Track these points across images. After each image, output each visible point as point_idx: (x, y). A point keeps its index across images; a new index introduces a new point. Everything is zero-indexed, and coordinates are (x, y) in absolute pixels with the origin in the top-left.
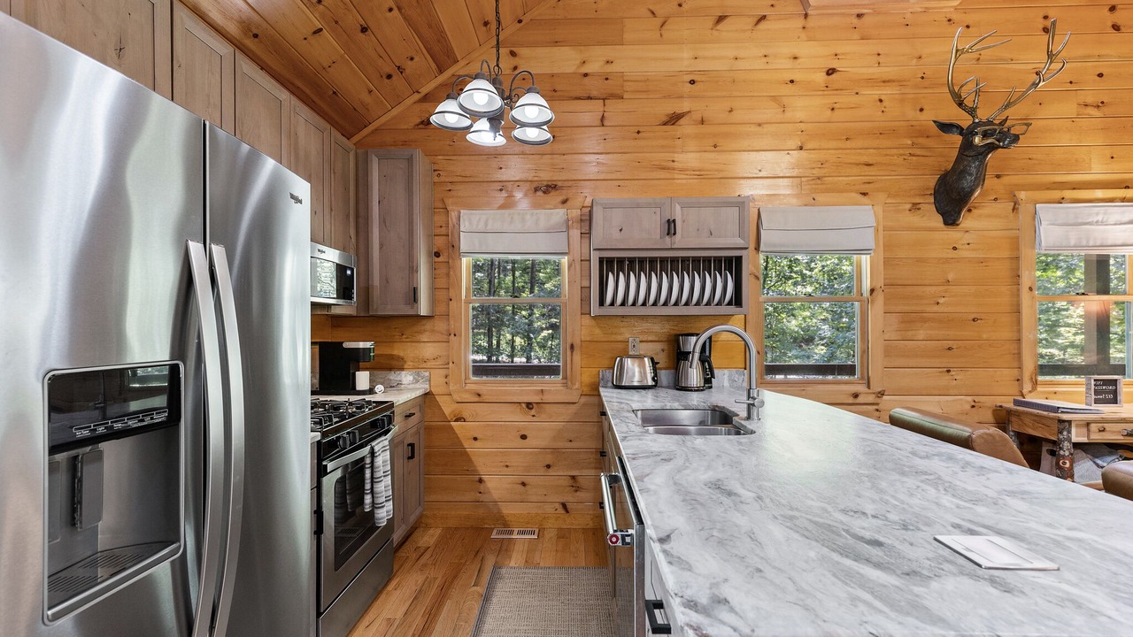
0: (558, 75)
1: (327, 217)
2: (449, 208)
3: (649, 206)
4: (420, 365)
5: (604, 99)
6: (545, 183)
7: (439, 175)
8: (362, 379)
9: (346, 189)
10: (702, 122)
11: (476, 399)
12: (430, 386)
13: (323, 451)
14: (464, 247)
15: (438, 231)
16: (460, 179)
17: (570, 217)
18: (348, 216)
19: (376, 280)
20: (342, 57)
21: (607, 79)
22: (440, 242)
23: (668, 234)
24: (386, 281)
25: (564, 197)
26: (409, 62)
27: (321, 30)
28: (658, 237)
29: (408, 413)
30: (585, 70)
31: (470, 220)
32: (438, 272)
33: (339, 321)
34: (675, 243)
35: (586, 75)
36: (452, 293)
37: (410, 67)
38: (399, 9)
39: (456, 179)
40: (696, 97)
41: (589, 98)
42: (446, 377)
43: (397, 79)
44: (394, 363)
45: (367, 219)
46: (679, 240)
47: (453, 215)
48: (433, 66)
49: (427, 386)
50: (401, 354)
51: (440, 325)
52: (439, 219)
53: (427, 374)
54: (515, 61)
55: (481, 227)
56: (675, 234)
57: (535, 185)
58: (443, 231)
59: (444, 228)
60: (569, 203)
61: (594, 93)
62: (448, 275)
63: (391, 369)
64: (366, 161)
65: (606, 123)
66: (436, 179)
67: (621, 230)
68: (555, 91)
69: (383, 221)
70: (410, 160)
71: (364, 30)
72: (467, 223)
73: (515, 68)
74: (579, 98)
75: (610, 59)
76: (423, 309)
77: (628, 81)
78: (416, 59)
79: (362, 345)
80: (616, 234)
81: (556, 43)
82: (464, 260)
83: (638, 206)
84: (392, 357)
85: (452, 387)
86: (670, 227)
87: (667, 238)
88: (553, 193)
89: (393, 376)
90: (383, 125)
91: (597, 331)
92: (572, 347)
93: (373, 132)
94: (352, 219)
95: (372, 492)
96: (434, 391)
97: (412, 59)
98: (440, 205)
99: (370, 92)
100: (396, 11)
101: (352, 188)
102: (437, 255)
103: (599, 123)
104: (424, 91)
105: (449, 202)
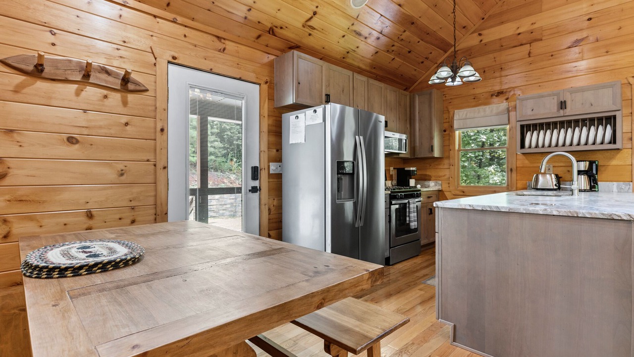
0: (504, 38)
1: (398, 122)
2: (450, 110)
3: (549, 95)
4: (437, 178)
5: (530, 43)
6: (497, 92)
7: (446, 97)
8: (412, 182)
9: (406, 110)
10: (597, 40)
11: (462, 194)
12: (442, 187)
13: (392, 197)
14: (455, 126)
15: (445, 121)
16: (455, 97)
17: (510, 106)
18: (406, 120)
19: (417, 144)
20: (403, 63)
21: (532, 33)
22: (446, 125)
23: (561, 109)
24: (421, 144)
25: (507, 97)
26: (430, 55)
27: (394, 58)
28: (556, 111)
29: (429, 196)
30: (518, 31)
31: (459, 114)
32: (445, 138)
33: (405, 160)
34: (565, 113)
35: (519, 34)
36: (451, 147)
37: (430, 56)
38: (422, 40)
39: (452, 97)
40: (592, 27)
41: (521, 45)
42: (449, 184)
43: (427, 63)
44: (427, 177)
45: (414, 120)
46: (568, 111)
47: (451, 113)
48: (442, 52)
49: (440, 187)
50: (430, 174)
51: (446, 162)
52: (446, 116)
53: (440, 182)
54: (481, 38)
55: (464, 116)
56: (565, 108)
57: (491, 93)
58: (447, 120)
59: (448, 119)
60: (509, 100)
61: (524, 42)
62: (449, 139)
63: (425, 180)
64: (414, 98)
65: (531, 55)
66: (444, 99)
67: (532, 110)
68: (502, 46)
69: (420, 120)
70: (430, 94)
71: (409, 52)
72: (457, 116)
73: (481, 41)
74: (516, 46)
75: (534, 22)
76: (436, 154)
77: (545, 30)
78: (433, 52)
79: (411, 169)
80: (529, 112)
81: (502, 23)
82: (457, 133)
83: (543, 96)
84: (426, 175)
85: (451, 188)
86: (563, 105)
87: (561, 111)
88: (501, 95)
89: (426, 183)
90: (423, 80)
91: (527, 162)
92: (511, 170)
93: (419, 84)
94: (408, 121)
95: (409, 217)
96: (444, 189)
97: (431, 53)
98: (446, 109)
99: (415, 70)
100: (421, 42)
101: (408, 109)
102: (445, 131)
103: (527, 56)
104: (439, 62)
105: (450, 107)
